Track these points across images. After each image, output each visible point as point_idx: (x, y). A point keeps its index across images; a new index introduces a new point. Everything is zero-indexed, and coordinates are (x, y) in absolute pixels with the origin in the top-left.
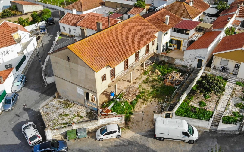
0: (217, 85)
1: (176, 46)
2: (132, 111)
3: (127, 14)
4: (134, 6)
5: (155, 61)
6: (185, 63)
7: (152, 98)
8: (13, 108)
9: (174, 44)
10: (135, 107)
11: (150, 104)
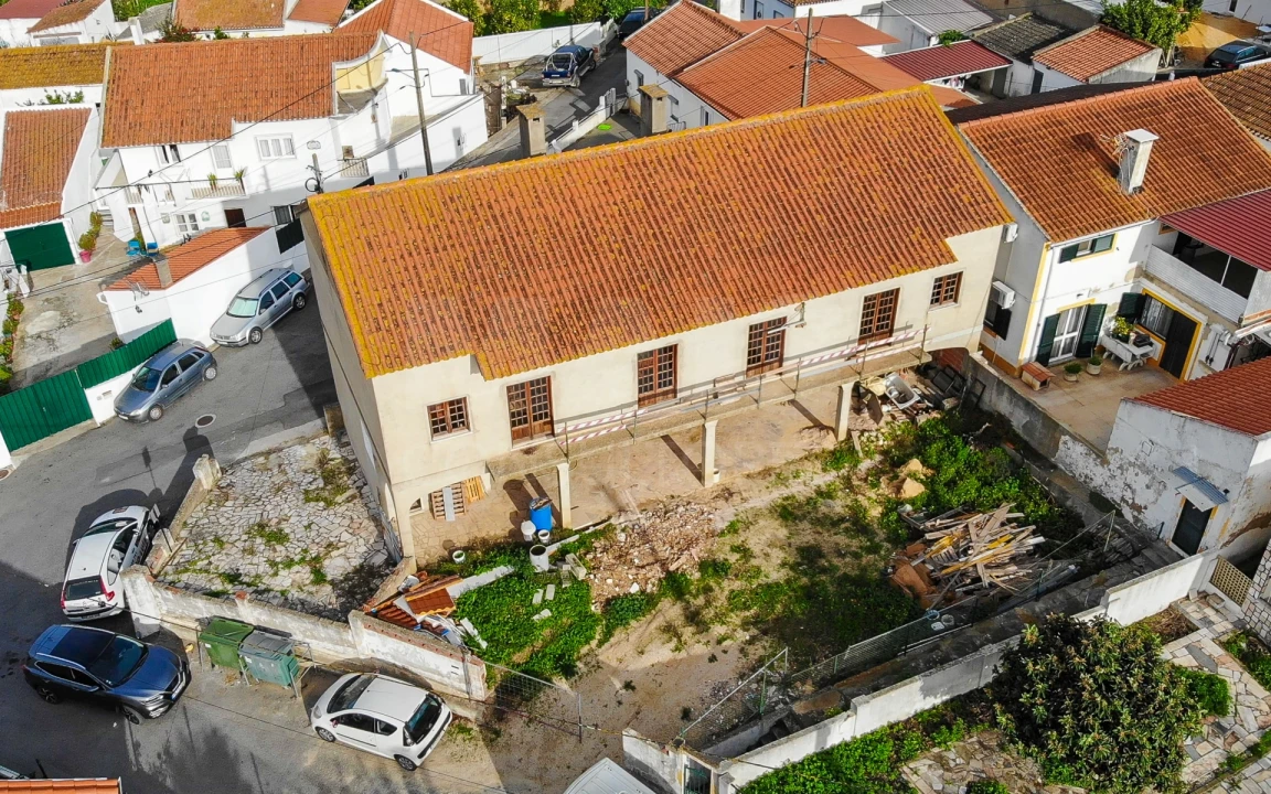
0: (1106, 727)
1: (1157, 348)
2: (584, 650)
3: (1029, 62)
4: (1101, 20)
5: (948, 404)
6: (1111, 483)
7: (745, 625)
8: (155, 413)
9: (1155, 327)
10: (619, 634)
11: (699, 657)
